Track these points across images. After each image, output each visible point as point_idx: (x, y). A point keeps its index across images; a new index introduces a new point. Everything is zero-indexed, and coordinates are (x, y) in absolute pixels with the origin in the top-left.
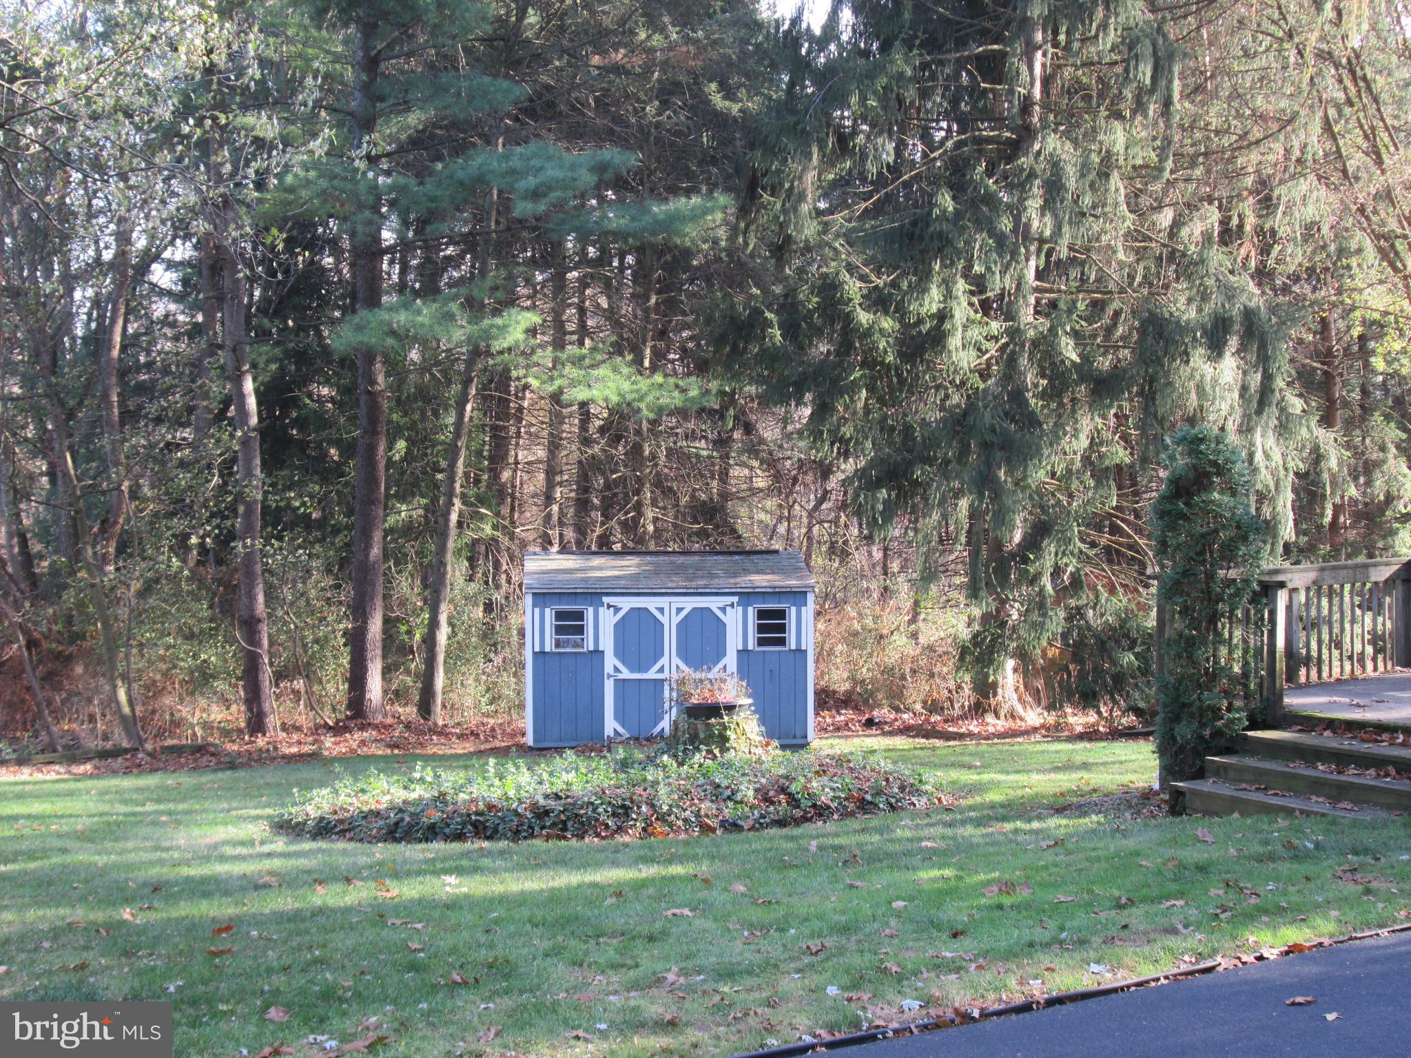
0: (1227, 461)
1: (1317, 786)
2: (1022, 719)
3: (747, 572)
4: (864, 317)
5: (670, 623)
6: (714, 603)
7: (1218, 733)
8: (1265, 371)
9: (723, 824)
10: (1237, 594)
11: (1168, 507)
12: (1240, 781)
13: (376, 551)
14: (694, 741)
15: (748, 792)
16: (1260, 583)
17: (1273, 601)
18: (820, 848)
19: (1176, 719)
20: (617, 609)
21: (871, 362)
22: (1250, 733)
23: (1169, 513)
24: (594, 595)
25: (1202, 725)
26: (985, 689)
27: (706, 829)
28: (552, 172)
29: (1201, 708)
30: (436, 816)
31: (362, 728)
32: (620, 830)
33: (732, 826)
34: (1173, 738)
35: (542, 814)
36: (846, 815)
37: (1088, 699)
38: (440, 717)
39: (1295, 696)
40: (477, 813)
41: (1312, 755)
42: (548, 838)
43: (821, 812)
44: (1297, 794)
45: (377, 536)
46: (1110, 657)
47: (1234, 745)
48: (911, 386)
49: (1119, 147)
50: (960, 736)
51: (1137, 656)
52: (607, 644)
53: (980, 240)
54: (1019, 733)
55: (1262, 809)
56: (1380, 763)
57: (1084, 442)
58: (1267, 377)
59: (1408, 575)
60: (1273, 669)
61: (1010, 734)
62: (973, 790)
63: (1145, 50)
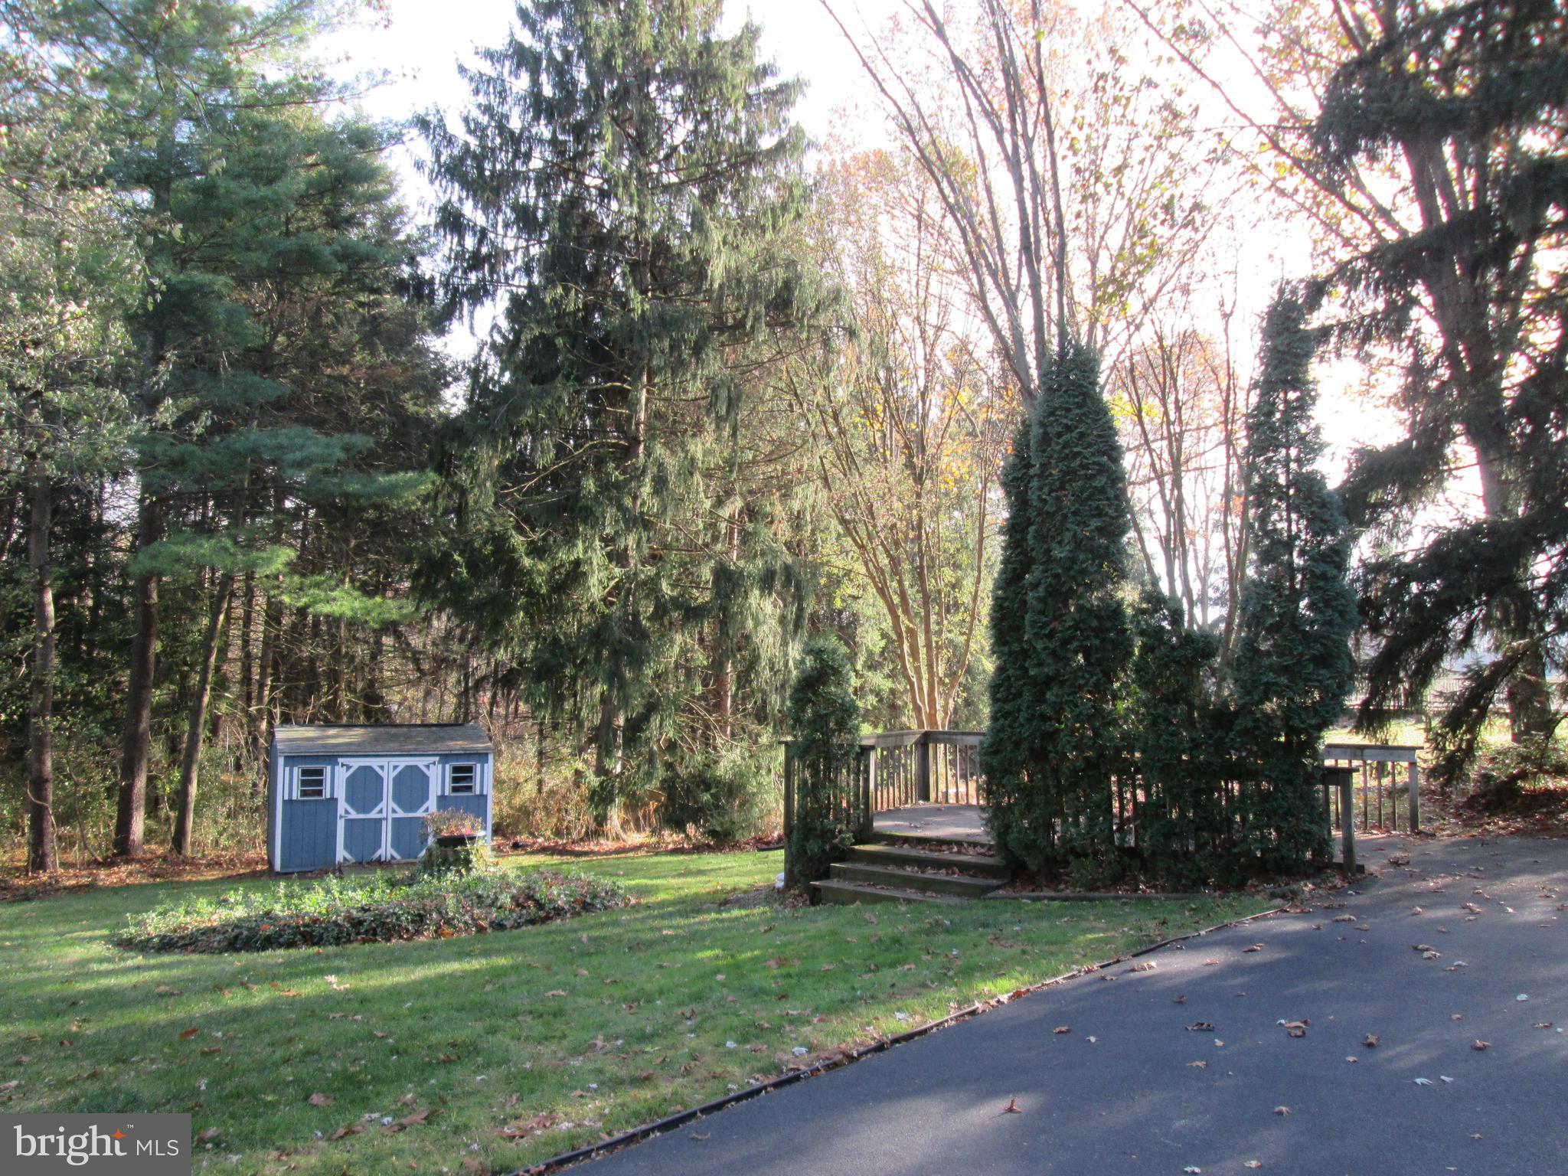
0: (838, 666)
1: (909, 882)
2: (624, 841)
3: (443, 739)
4: (527, 562)
5: (388, 777)
6: (421, 762)
7: (834, 848)
8: (799, 606)
9: (492, 924)
10: (847, 754)
12: (855, 879)
13: (144, 725)
14: (446, 862)
15: (505, 899)
16: (858, 746)
17: (868, 759)
18: (590, 939)
19: (806, 839)
20: (349, 767)
21: (531, 593)
22: (857, 847)
23: (800, 699)
24: (331, 758)
25: (824, 843)
26: (601, 820)
27: (481, 930)
28: (315, 450)
29: (822, 831)
30: (270, 930)
31: (128, 862)
32: (418, 932)
33: (499, 926)
34: (805, 851)
35: (357, 923)
36: (576, 914)
37: (678, 825)
38: (188, 851)
39: (881, 820)
40: (305, 925)
41: (902, 861)
42: (364, 941)
43: (559, 912)
44: (897, 887)
45: (146, 714)
46: (694, 797)
47: (845, 855)
48: (558, 610)
49: (699, 456)
50: (586, 854)
51: (711, 795)
52: (341, 793)
53: (611, 512)
54: (624, 850)
55: (877, 899)
56: (947, 865)
57: (676, 649)
58: (800, 609)
59: (926, 741)
60: (867, 804)
61: (617, 851)
62: (641, 891)
63: (723, 394)
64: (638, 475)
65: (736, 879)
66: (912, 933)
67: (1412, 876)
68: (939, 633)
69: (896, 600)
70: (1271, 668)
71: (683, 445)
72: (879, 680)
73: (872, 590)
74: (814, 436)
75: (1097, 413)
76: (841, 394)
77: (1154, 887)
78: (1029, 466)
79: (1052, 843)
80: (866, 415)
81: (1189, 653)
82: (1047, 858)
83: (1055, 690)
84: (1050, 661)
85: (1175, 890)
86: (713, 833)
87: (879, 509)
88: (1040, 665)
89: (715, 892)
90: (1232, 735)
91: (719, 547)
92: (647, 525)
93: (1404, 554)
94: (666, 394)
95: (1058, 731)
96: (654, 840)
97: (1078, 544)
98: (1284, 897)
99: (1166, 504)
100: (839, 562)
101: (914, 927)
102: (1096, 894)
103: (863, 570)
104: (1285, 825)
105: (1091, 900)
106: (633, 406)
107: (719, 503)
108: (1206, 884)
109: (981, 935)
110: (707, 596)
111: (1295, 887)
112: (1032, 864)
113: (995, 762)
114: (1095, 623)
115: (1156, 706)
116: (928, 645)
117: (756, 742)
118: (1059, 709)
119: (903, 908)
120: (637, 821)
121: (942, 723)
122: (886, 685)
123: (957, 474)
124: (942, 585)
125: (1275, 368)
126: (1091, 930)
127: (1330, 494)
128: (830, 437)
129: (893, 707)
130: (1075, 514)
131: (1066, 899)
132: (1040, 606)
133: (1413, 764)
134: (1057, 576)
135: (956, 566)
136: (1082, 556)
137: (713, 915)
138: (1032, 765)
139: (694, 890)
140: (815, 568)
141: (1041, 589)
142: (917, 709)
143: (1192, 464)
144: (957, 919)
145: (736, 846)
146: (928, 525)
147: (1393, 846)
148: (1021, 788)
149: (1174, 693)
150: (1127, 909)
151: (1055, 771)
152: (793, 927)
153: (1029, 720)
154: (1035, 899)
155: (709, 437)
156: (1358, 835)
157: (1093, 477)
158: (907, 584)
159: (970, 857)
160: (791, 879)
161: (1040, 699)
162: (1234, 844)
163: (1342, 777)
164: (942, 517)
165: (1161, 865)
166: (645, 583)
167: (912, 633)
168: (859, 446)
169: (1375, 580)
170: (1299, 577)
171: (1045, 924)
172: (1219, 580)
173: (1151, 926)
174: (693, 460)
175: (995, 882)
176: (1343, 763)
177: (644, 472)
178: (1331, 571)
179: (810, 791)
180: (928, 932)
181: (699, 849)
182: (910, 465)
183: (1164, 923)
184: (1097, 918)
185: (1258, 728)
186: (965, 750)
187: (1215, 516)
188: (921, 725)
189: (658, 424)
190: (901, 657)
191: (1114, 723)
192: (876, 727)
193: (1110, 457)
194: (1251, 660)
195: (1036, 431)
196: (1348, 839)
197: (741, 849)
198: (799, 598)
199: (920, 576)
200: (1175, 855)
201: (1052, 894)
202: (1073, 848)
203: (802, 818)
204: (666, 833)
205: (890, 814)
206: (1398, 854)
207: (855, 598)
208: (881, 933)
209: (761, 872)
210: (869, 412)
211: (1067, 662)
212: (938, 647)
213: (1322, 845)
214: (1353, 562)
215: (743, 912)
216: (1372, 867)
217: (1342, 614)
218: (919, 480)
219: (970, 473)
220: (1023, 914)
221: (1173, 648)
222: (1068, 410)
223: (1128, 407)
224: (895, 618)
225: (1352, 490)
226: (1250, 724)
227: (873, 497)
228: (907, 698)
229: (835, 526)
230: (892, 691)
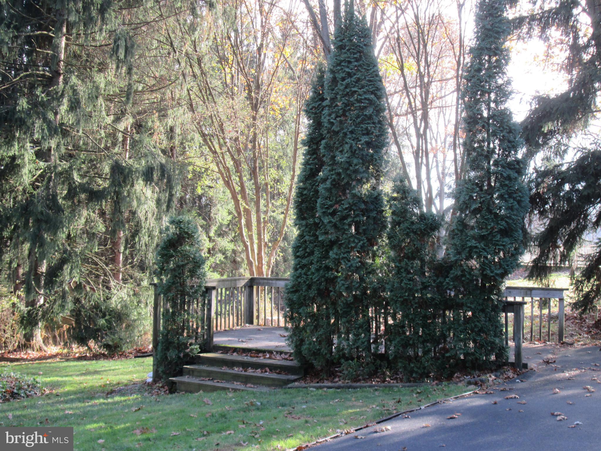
0: (193, 232)
1: (236, 378)
2: (45, 351)
7: (186, 355)
8: (170, 192)
10: (196, 292)
11: (166, 252)
12: (200, 376)
16: (205, 287)
17: (210, 295)
18: (14, 417)
19: (167, 349)
22: (201, 355)
23: (166, 255)
25: (180, 352)
26: (29, 337)
29: (178, 344)
34: (166, 357)
36: (6, 400)
37: (82, 341)
39: (219, 337)
41: (232, 364)
44: (228, 381)
46: (94, 322)
47: (195, 360)
49: (102, 86)
51: (106, 320)
53: (38, 123)
54: (45, 358)
55: (214, 389)
56: (262, 366)
57: (83, 220)
58: (171, 195)
59: (252, 283)
60: (209, 326)
61: (40, 358)
62: (54, 385)
63: (122, 43)
64: (59, 98)
65: (121, 377)
66: (234, 411)
67: (556, 370)
68: (266, 212)
69: (238, 189)
70: (473, 237)
71: (91, 78)
72: (225, 243)
73: (221, 182)
74: (184, 75)
75: (369, 65)
76: (204, 47)
77: (396, 379)
78: (323, 99)
79: (331, 352)
80: (220, 62)
81: (422, 227)
82: (327, 361)
83: (335, 250)
84: (332, 231)
85: (410, 381)
86: (107, 346)
87: (228, 127)
88: (326, 233)
89: (105, 386)
90: (447, 280)
91: (116, 150)
92: (65, 134)
93: (562, 165)
94: (81, 41)
95: (336, 277)
96: (66, 351)
97: (353, 153)
98: (476, 384)
99: (417, 130)
100: (199, 162)
101: (236, 407)
102: (358, 384)
103: (216, 169)
104: (478, 338)
105: (355, 388)
106: (56, 48)
107: (117, 120)
108: (428, 377)
109: (280, 412)
110: (106, 184)
111: (483, 377)
112: (318, 364)
113: (295, 297)
114: (363, 206)
115: (400, 261)
116: (258, 221)
117: (139, 285)
118: (338, 263)
119: (230, 395)
120: (54, 337)
121: (266, 272)
122: (230, 247)
123: (282, 106)
124: (269, 180)
125: (483, 40)
126: (352, 407)
127: (514, 124)
128: (194, 76)
129: (234, 262)
130: (352, 132)
131: (339, 387)
132: (327, 194)
133: (561, 300)
134: (339, 174)
135: (279, 167)
136: (355, 161)
137: (102, 401)
138: (319, 300)
139: (90, 384)
140: (183, 166)
141: (328, 182)
142: (250, 264)
143: (436, 103)
144: (265, 401)
145: (123, 355)
146: (261, 140)
147: (546, 351)
148: (312, 316)
149: (412, 253)
150: (377, 393)
151: (334, 303)
152: (156, 408)
153: (318, 270)
154: (318, 388)
155: (111, 74)
156: (525, 345)
157: (365, 108)
158: (245, 179)
159: (277, 361)
160: (157, 376)
161: (326, 256)
162: (447, 351)
163: (517, 307)
164: (271, 134)
165: (400, 364)
166: (61, 173)
167: (248, 212)
168: (216, 83)
169: (543, 182)
170: (493, 179)
171: (322, 404)
172: (451, 181)
173: (391, 404)
174: (97, 88)
175: (293, 377)
176: (519, 299)
177: (62, 95)
178: (513, 174)
179: (170, 317)
180: (245, 410)
181: (96, 357)
182: (249, 97)
183: (399, 402)
184: (357, 399)
185: (465, 276)
186: (278, 290)
187: (450, 139)
188: (252, 273)
189: (74, 62)
190: (240, 229)
191: (373, 272)
192: (222, 275)
193: (376, 95)
194: (462, 231)
195: (328, 76)
196: (518, 348)
197: (126, 357)
198: (170, 186)
199: (253, 173)
200: (409, 359)
201: (330, 384)
202: (344, 354)
203: (165, 336)
204: (74, 346)
205: (225, 333)
206: (550, 356)
207: (210, 187)
208: (214, 411)
209: (138, 372)
210: (223, 59)
211: (344, 232)
212: (265, 222)
213: (501, 351)
214: (530, 170)
215: (123, 398)
216: (532, 365)
217: (519, 202)
218: (255, 108)
219: (290, 105)
220: (309, 398)
221: (412, 223)
222: (350, 62)
223: (396, 64)
224: (237, 202)
225: (531, 123)
226: (459, 273)
227: (224, 118)
228: (243, 256)
229: (198, 138)
230: (234, 251)
